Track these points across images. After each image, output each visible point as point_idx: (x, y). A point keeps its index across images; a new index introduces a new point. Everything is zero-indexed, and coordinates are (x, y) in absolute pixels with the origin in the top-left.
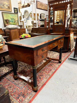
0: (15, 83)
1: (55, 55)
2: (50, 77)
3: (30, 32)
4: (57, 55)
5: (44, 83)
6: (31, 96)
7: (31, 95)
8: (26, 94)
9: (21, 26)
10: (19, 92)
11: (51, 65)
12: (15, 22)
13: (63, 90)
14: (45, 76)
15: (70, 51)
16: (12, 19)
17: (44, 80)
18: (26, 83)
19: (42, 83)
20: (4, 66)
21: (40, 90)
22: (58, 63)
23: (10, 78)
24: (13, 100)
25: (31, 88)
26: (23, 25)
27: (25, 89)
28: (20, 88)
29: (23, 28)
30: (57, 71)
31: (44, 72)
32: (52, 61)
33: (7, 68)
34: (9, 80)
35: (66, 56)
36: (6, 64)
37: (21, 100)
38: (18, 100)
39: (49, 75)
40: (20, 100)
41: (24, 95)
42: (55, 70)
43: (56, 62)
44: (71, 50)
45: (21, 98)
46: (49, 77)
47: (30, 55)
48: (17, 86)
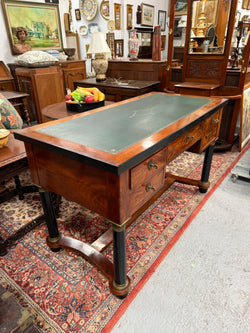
0: (55, 263)
1: (186, 161)
2: (169, 246)
3: (102, 77)
4: (192, 162)
5: (149, 265)
6: (106, 313)
7: (106, 309)
8: (89, 303)
9: (69, 52)
10: (66, 296)
11: (172, 200)
12: (47, 37)
13: (213, 292)
14: (154, 241)
15: (239, 148)
16: (36, 25)
17: (151, 255)
18: (88, 264)
19: (142, 264)
20: (15, 200)
21: (136, 290)
22: (195, 193)
23: (37, 244)
24: (47, 327)
25: (107, 283)
26: (75, 47)
27: (88, 287)
28: (69, 283)
29: (76, 57)
30: (194, 222)
31: (150, 225)
32: (176, 184)
33: (27, 208)
34: (32, 252)
35: (224, 167)
36: (21, 192)
37: (73, 324)
38: (65, 326)
39: (166, 237)
40: (69, 326)
41: (82, 308)
42: (185, 219)
43: (189, 190)
44: (243, 144)
45: (74, 317)
46: (164, 244)
47: (104, 187)
48: (61, 275)
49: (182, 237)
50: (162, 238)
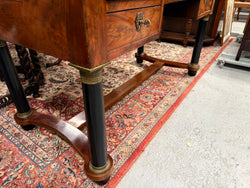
1: (173, 52)
2: (160, 123)
4: (178, 52)
5: (138, 144)
10: (29, 182)
11: (160, 81)
14: (142, 118)
15: (221, 43)
17: (139, 133)
18: (64, 144)
19: (129, 142)
21: (121, 173)
22: (185, 75)
27: (59, 170)
28: (37, 166)
30: (185, 101)
31: (139, 104)
32: (165, 68)
35: (209, 57)
39: (156, 115)
42: (175, 99)
44: (224, 40)
46: (154, 121)
48: (28, 156)
49: (174, 115)
50: (152, 116)
